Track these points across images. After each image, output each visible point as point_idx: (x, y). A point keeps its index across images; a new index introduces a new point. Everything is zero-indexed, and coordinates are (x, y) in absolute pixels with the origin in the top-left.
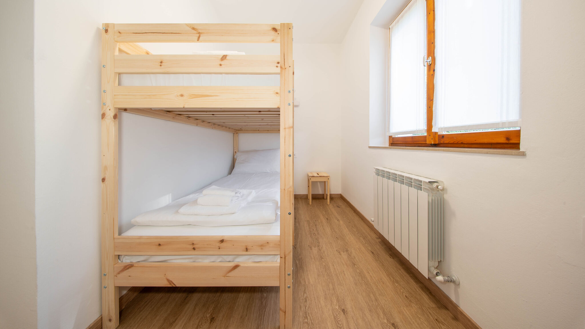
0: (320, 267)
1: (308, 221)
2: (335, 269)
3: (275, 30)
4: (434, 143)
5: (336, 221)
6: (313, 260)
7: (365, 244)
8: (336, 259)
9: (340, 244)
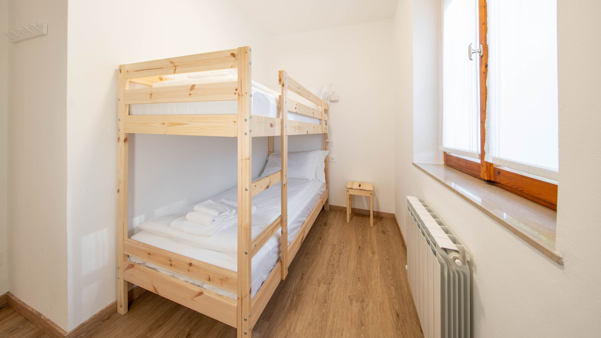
0: (316, 314)
1: (334, 245)
2: (334, 322)
3: (233, 55)
4: (489, 179)
5: (370, 254)
6: (314, 301)
7: (394, 298)
8: (342, 310)
9: (359, 288)
